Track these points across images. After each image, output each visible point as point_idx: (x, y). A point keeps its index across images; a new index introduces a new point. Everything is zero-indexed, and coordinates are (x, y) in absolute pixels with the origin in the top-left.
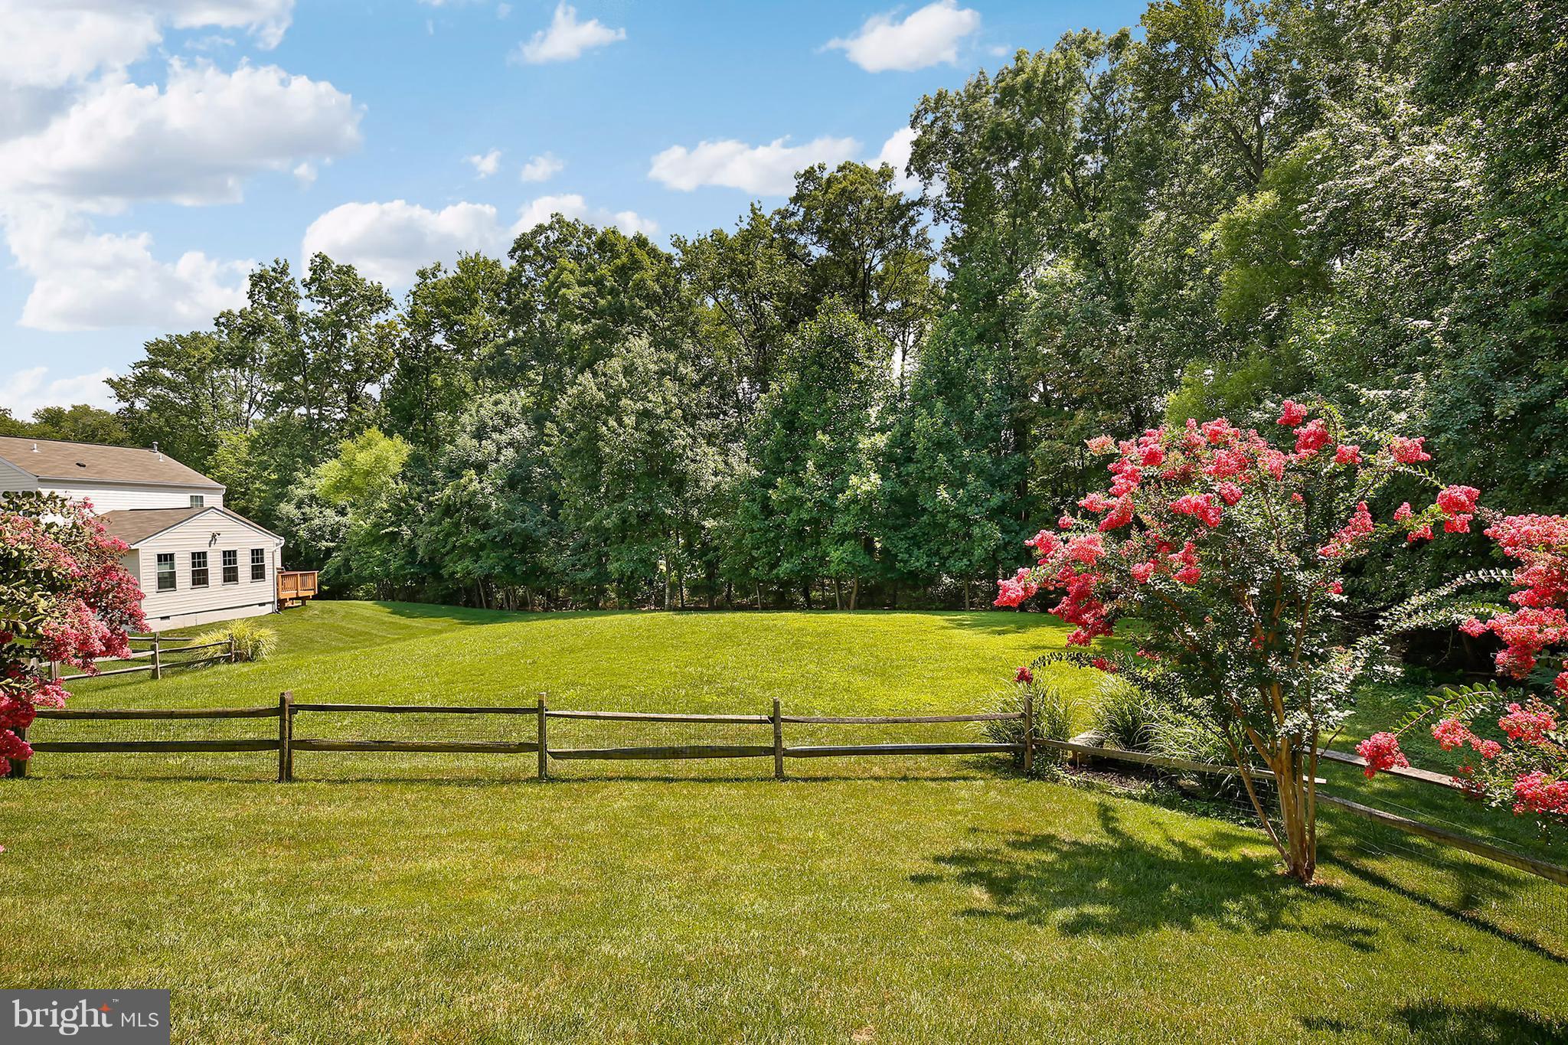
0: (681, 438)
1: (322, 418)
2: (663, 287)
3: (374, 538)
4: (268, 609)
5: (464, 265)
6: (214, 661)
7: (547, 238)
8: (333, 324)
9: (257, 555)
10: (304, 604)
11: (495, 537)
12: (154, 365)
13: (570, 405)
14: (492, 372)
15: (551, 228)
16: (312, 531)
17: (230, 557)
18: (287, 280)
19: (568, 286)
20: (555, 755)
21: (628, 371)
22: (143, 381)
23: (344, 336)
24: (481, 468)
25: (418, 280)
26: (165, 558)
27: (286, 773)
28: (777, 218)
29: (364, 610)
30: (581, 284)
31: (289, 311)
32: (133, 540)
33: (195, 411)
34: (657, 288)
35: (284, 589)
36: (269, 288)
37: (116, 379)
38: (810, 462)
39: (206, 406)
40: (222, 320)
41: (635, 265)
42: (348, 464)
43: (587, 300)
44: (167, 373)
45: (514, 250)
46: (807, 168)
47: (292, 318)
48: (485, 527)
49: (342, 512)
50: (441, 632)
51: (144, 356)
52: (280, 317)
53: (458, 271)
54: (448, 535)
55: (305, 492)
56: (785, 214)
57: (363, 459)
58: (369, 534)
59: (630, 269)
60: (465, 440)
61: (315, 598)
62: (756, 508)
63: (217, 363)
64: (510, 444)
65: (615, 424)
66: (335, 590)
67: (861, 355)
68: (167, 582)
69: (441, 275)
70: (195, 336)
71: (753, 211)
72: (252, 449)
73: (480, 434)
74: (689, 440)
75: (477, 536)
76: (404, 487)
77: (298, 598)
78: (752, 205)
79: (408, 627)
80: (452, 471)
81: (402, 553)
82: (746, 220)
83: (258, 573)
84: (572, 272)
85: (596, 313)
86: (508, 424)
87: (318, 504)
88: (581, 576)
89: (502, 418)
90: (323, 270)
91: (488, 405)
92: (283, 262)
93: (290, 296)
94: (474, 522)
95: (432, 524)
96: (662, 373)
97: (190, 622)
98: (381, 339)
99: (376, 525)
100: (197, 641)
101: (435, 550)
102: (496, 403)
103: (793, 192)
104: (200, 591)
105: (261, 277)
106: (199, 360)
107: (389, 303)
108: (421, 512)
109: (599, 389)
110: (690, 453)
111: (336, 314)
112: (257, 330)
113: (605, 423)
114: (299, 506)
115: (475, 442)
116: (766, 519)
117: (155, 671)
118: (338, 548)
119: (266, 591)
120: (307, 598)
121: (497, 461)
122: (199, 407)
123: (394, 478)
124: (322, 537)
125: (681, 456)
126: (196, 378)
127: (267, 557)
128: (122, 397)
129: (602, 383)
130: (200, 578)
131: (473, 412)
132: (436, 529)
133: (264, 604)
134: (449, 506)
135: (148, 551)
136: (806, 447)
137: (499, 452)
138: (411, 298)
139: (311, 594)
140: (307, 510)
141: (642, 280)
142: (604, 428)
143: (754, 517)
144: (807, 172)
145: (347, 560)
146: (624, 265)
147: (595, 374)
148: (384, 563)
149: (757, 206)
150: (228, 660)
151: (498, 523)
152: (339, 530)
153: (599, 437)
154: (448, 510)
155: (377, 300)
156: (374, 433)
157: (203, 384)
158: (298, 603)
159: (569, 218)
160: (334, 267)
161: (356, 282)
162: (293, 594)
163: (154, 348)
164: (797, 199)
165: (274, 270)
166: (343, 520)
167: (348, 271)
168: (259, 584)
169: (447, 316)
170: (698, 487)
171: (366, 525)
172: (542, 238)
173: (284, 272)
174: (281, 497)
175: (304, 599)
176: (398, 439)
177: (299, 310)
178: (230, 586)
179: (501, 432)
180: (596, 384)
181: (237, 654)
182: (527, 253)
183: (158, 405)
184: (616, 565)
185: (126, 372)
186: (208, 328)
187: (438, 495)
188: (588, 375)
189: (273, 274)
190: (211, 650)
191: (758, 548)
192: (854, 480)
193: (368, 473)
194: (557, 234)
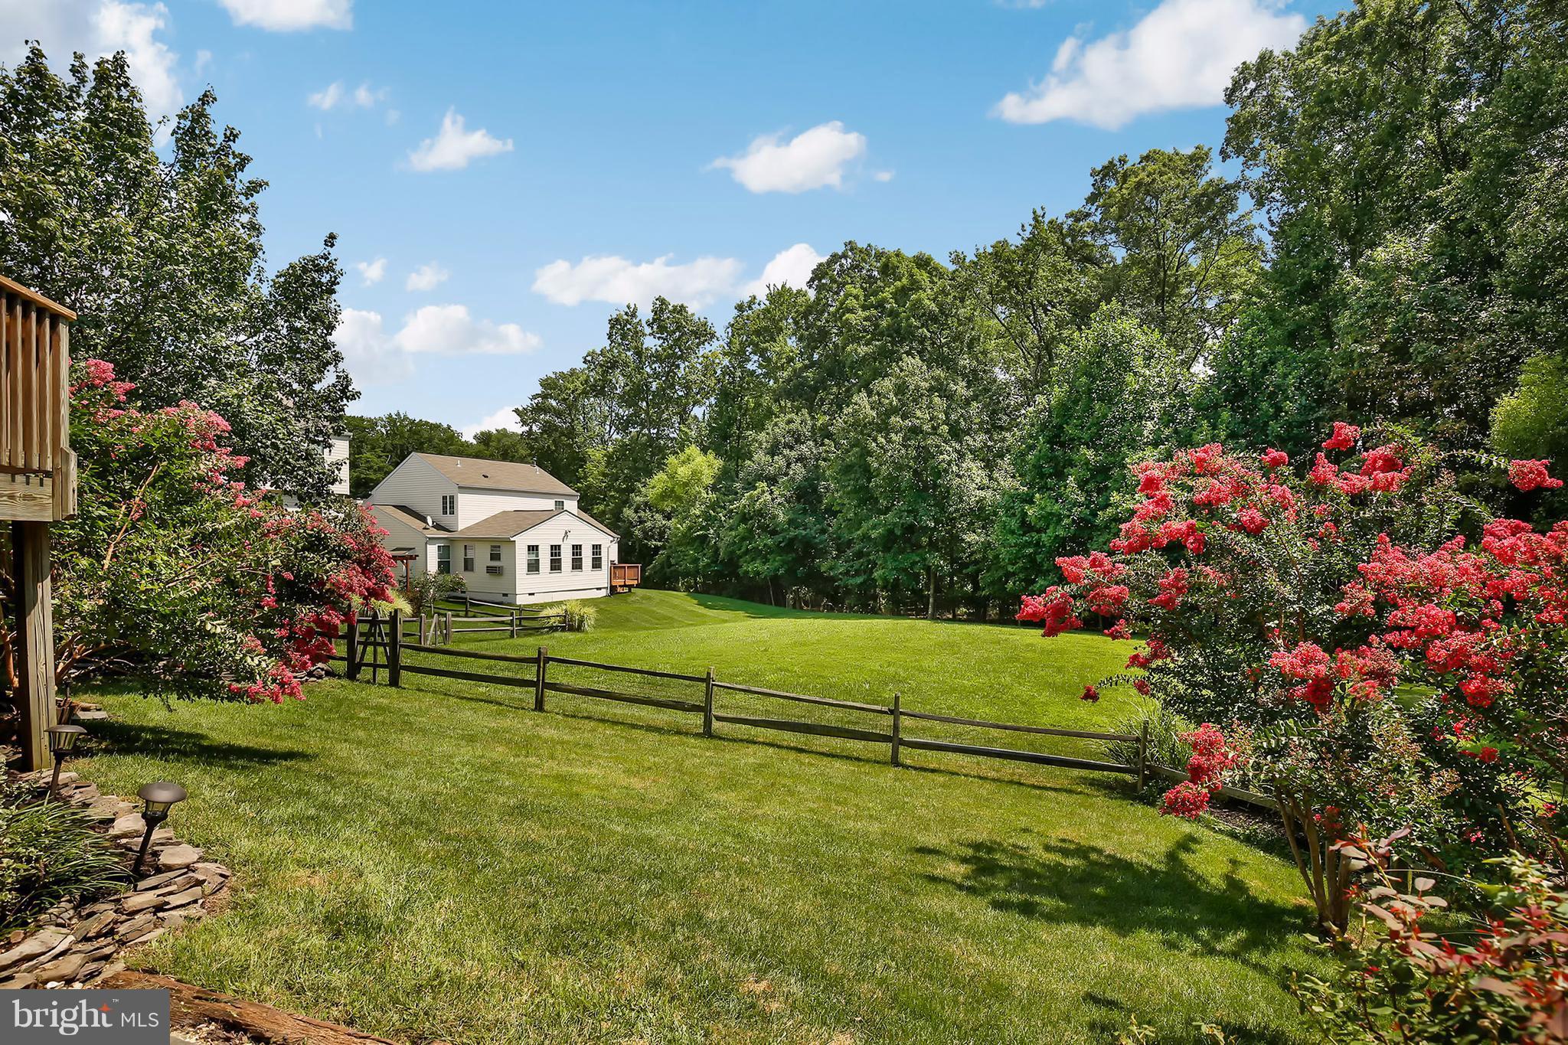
0: (947, 454)
1: (659, 437)
2: (940, 305)
3: (688, 539)
4: (603, 593)
5: (771, 298)
6: (553, 629)
7: (841, 265)
8: (669, 356)
9: (597, 549)
10: (630, 591)
11: (780, 542)
12: (545, 396)
13: (846, 423)
14: (789, 394)
15: (845, 256)
16: (645, 532)
17: (577, 549)
18: (635, 321)
19: (851, 311)
20: (719, 719)
21: (901, 389)
22: (538, 409)
23: (678, 367)
24: (772, 480)
25: (736, 313)
26: (533, 549)
27: (539, 706)
28: (1070, 221)
29: (679, 600)
30: (864, 308)
31: (636, 347)
32: (513, 533)
33: (571, 433)
34: (933, 307)
35: (615, 577)
36: (623, 329)
37: (521, 409)
38: (1071, 478)
39: (579, 428)
40: (589, 358)
41: (915, 286)
42: (672, 477)
43: (868, 323)
44: (554, 403)
45: (812, 280)
46: (1106, 163)
47: (639, 353)
48: (774, 533)
49: (668, 517)
50: (726, 621)
51: (539, 390)
52: (629, 354)
53: (767, 303)
54: (743, 539)
55: (642, 499)
56: (1078, 217)
57: (683, 472)
58: (684, 535)
59: (912, 290)
60: (760, 457)
61: (638, 586)
62: (1014, 524)
63: (585, 394)
64: (798, 460)
65: (883, 440)
66: (661, 580)
67: (1138, 362)
68: (534, 567)
69: (755, 307)
70: (573, 372)
71: (1036, 219)
72: (608, 463)
73: (773, 451)
74: (955, 455)
75: (765, 541)
76: (713, 496)
77: (625, 586)
78: (1034, 213)
79: (703, 615)
80: (749, 484)
81: (710, 552)
82: (1029, 229)
83: (597, 564)
84: (856, 297)
85: (877, 334)
86: (798, 441)
87: (650, 510)
88: (852, 581)
89: (793, 436)
90: (662, 311)
91: (782, 425)
92: (632, 306)
93: (638, 334)
94: (764, 528)
95: (731, 529)
96: (931, 390)
97: (548, 599)
98: (706, 368)
99: (690, 528)
100: (544, 613)
101: (732, 552)
102: (790, 422)
103: (1089, 190)
104: (556, 575)
105: (617, 320)
106: (573, 392)
107: (713, 335)
108: (723, 519)
109: (872, 408)
110: (955, 468)
111: (670, 348)
112: (613, 365)
113: (875, 440)
114: (636, 512)
115: (769, 458)
116: (1024, 535)
117: (512, 631)
118: (663, 547)
119: (602, 578)
120: (632, 586)
121: (786, 474)
122: (574, 429)
123: (706, 488)
124: (652, 537)
125: (946, 471)
126: (572, 407)
127: (604, 550)
128: (524, 423)
129: (875, 402)
130: (556, 565)
131: (770, 431)
132: (733, 533)
133: (600, 589)
134: (745, 514)
135: (522, 542)
136: (1071, 463)
137: (788, 466)
138: (730, 330)
139: (635, 582)
140: (642, 514)
141: (919, 300)
142: (874, 444)
143: (1013, 532)
144: (1105, 168)
145: (669, 557)
146: (903, 287)
147: (870, 394)
148: (696, 561)
149: (1040, 212)
150: (563, 629)
151: (783, 530)
152: (665, 532)
153: (870, 453)
154: (744, 518)
155: (703, 333)
156: (693, 450)
157: (577, 410)
158: (626, 590)
159: (862, 244)
160: (670, 308)
161: (686, 319)
162: (621, 582)
163: (546, 383)
164: (1092, 199)
165: (626, 314)
166: (668, 523)
167: (681, 310)
168: (597, 572)
169: (756, 345)
170: (962, 501)
171: (683, 528)
172: (837, 267)
173: (634, 315)
174: (626, 502)
175: (630, 587)
176: (711, 455)
177: (645, 346)
178: (577, 572)
179: (791, 448)
180: (870, 403)
181: (570, 624)
182: (824, 281)
183: (548, 428)
184: (880, 572)
185: (525, 403)
186: (580, 365)
187: (736, 504)
188: (864, 394)
189: (625, 317)
190: (552, 620)
191: (1014, 564)
192: (1115, 497)
193: (686, 484)
194: (849, 261)
